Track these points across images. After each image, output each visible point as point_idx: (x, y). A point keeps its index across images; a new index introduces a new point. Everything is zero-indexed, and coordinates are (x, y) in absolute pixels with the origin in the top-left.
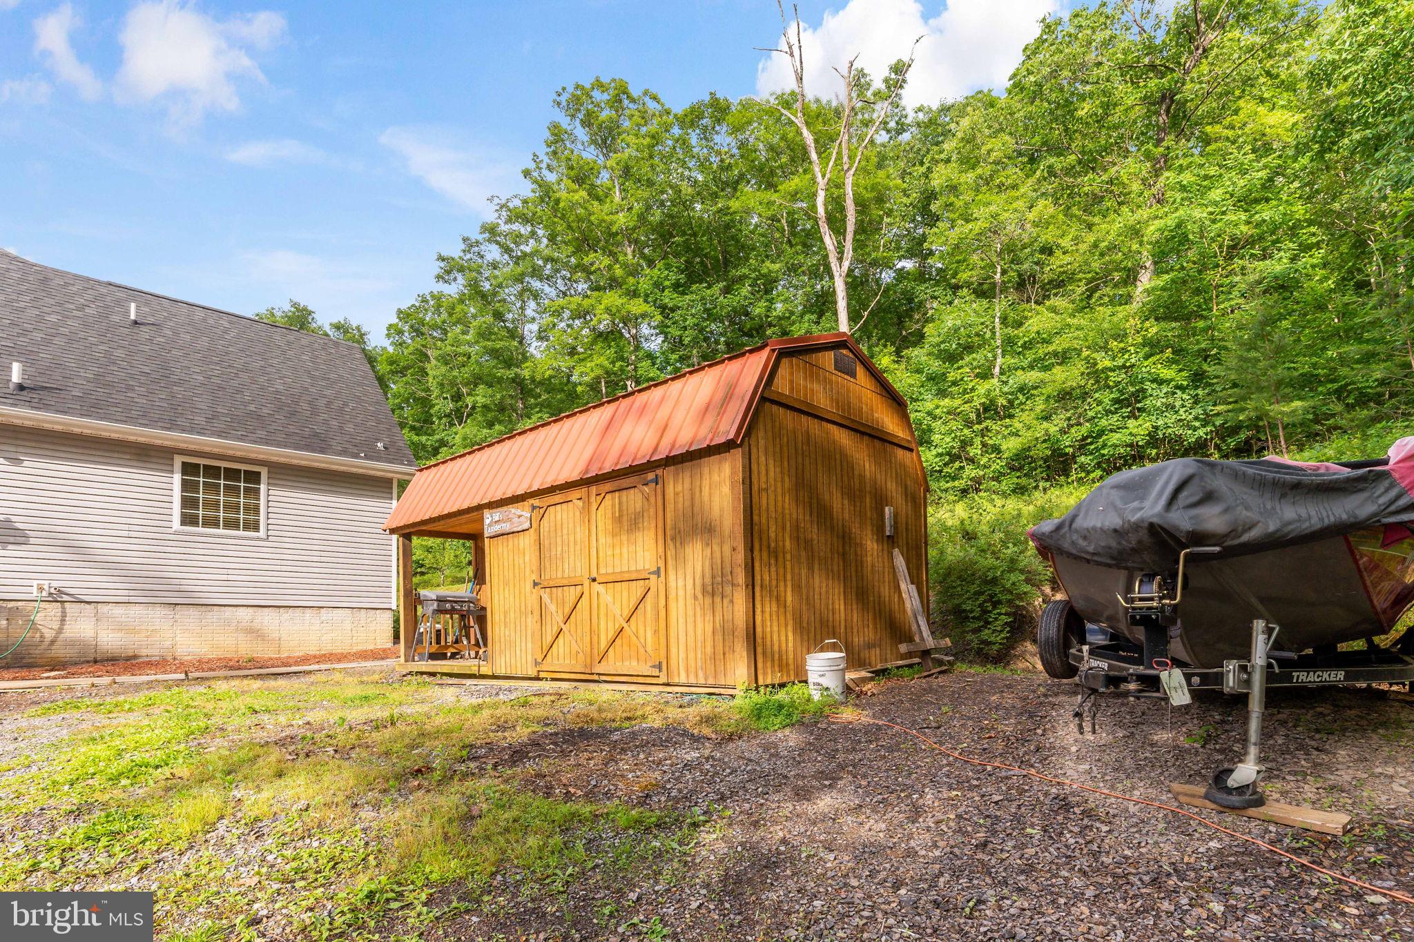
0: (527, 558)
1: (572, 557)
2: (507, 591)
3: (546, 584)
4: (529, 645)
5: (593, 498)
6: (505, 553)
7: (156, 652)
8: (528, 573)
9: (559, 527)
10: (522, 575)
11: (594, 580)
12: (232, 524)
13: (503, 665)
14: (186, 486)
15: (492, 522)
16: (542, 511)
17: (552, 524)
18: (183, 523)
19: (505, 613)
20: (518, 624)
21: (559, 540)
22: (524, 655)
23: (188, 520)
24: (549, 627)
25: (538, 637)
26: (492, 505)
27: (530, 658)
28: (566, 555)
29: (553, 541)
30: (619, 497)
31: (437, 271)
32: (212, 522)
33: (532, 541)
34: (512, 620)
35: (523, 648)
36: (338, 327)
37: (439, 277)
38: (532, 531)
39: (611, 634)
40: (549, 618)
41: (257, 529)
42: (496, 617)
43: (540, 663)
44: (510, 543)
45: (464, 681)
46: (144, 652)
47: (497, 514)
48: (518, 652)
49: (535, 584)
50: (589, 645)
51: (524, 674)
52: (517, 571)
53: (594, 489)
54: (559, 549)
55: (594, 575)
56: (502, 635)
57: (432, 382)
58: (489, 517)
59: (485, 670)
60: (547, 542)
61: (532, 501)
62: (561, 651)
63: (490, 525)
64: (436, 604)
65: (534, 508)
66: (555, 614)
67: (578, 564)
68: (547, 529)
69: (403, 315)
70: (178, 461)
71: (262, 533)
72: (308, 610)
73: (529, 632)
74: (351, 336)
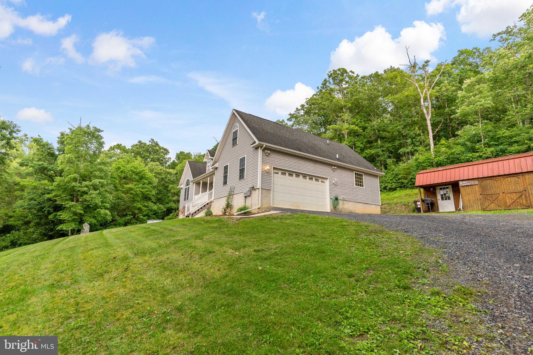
0: (477, 190)
1: (494, 189)
3: (485, 194)
6: (468, 189)
10: (475, 193)
11: (503, 193)
13: (469, 210)
14: (356, 177)
16: (482, 181)
21: (488, 186)
23: (356, 184)
24: (487, 202)
25: (483, 204)
27: (480, 208)
28: (491, 189)
30: (510, 178)
32: (359, 185)
33: (479, 186)
34: (472, 201)
39: (511, 202)
41: (363, 186)
42: (465, 201)
43: (485, 209)
44: (470, 187)
47: (465, 182)
48: (475, 207)
49: (481, 194)
53: (501, 177)
56: (468, 204)
58: (461, 183)
60: (484, 187)
61: (478, 179)
66: (489, 199)
67: (497, 190)
68: (484, 184)
70: (354, 172)
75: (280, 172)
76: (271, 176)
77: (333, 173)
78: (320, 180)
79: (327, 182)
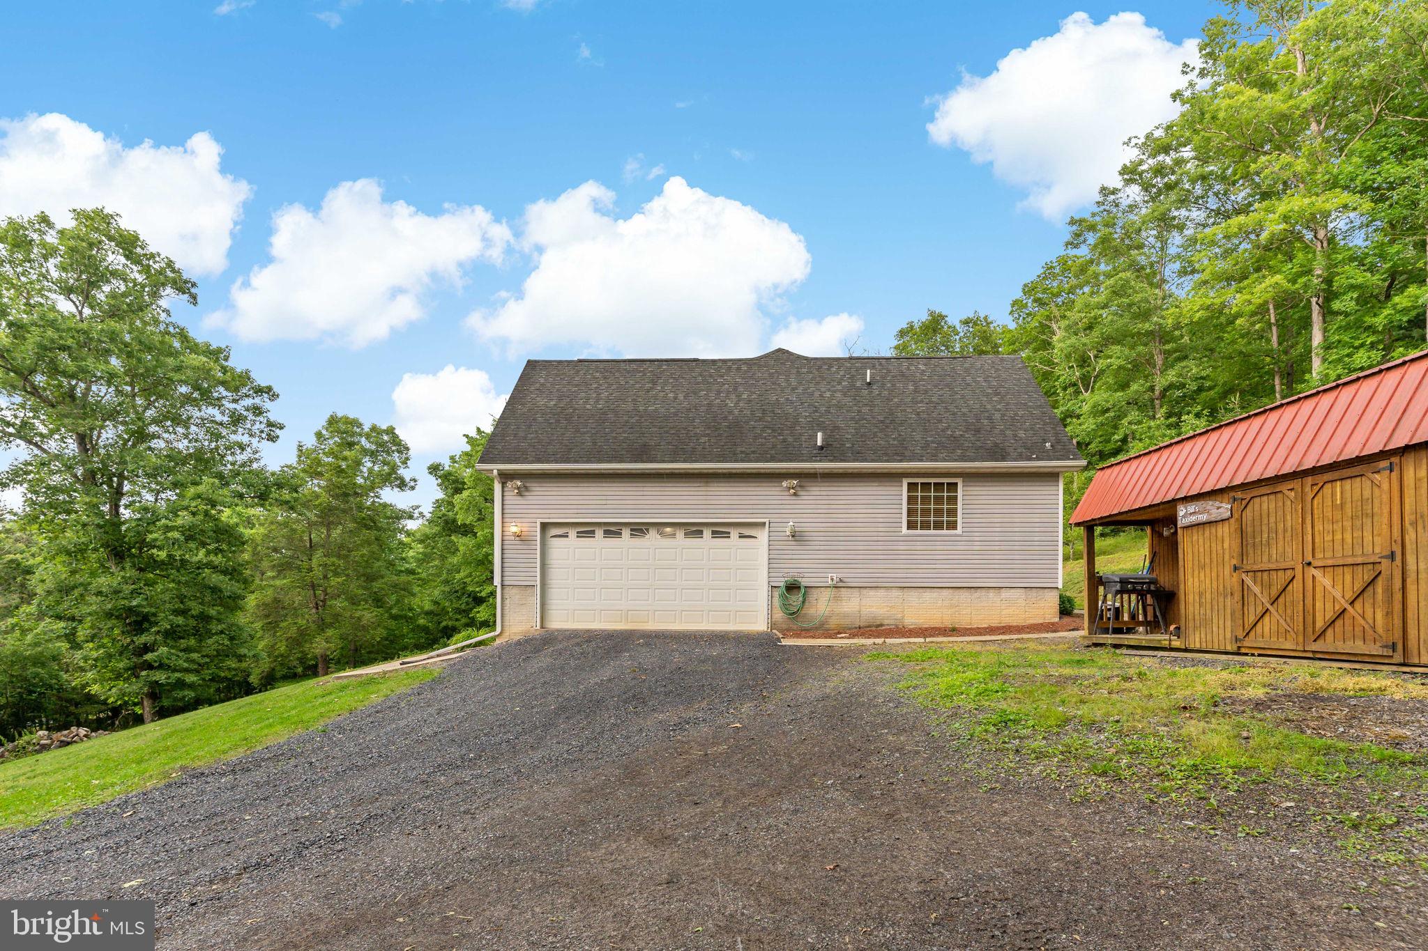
0: (1226, 545)
1: (1281, 543)
2: (1202, 575)
3: (1249, 568)
4: (1229, 623)
5: (1308, 489)
6: (1201, 541)
7: (892, 622)
8: (1227, 557)
9: (1265, 516)
10: (1220, 560)
11: (1309, 564)
12: (938, 526)
13: (1197, 640)
14: (911, 500)
15: (1186, 513)
16: (1244, 503)
17: (1257, 513)
18: (909, 528)
19: (1200, 594)
20: (1215, 603)
21: (1265, 528)
22: (1221, 631)
23: (911, 525)
24: (1252, 609)
25: (1238, 614)
26: (1187, 499)
27: (1228, 635)
28: (1273, 542)
29: (1257, 529)
30: (1341, 486)
31: (1068, 237)
32: (926, 526)
33: (1232, 529)
34: (1209, 600)
35: (1221, 626)
36: (966, 322)
37: (1067, 244)
38: (1232, 521)
39: (1330, 615)
40: (1252, 599)
41: (955, 528)
42: (1191, 598)
43: (1240, 640)
44: (1207, 533)
45: (1155, 653)
46: (886, 622)
47: (1192, 508)
48: (1215, 629)
49: (1236, 568)
50: (1301, 625)
51: (1222, 649)
52: (1214, 556)
53: (1309, 480)
54: (1265, 536)
55: (1309, 558)
56: (1197, 612)
57: (1057, 353)
58: (1182, 511)
59: (1176, 643)
60: (1249, 529)
61: (1232, 494)
62: (1267, 629)
63: (1184, 516)
64: (1119, 585)
65: (1235, 500)
66: (1259, 595)
67: (1288, 550)
68: (1250, 518)
69: (1029, 290)
70: (905, 482)
71: (959, 531)
72: (991, 590)
73: (1229, 611)
74: (980, 329)
75: (572, 533)
76: (534, 547)
77: (794, 501)
78: (734, 533)
79: (763, 536)
